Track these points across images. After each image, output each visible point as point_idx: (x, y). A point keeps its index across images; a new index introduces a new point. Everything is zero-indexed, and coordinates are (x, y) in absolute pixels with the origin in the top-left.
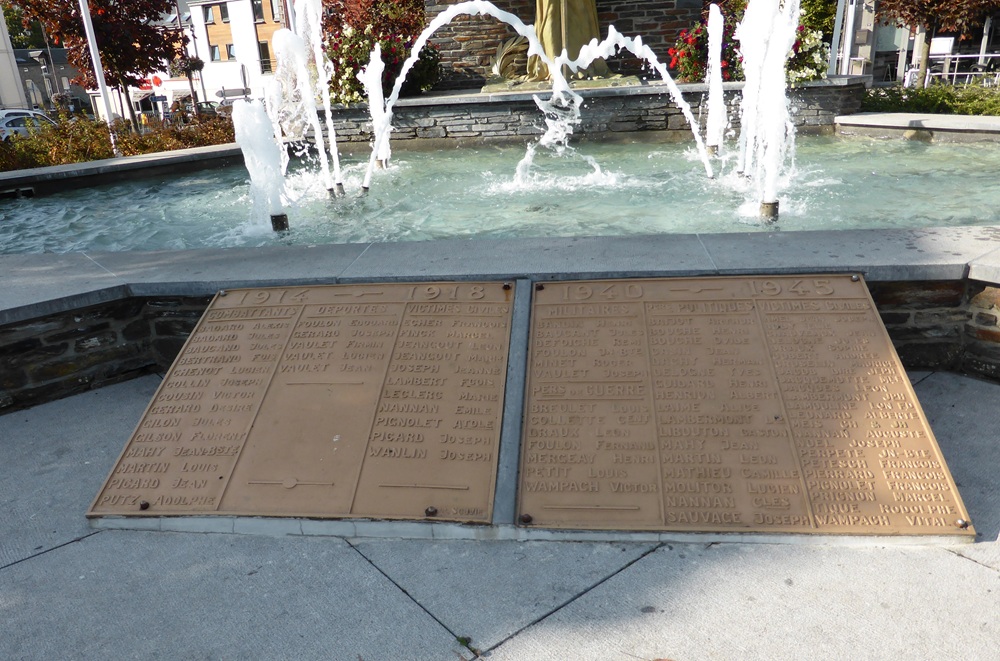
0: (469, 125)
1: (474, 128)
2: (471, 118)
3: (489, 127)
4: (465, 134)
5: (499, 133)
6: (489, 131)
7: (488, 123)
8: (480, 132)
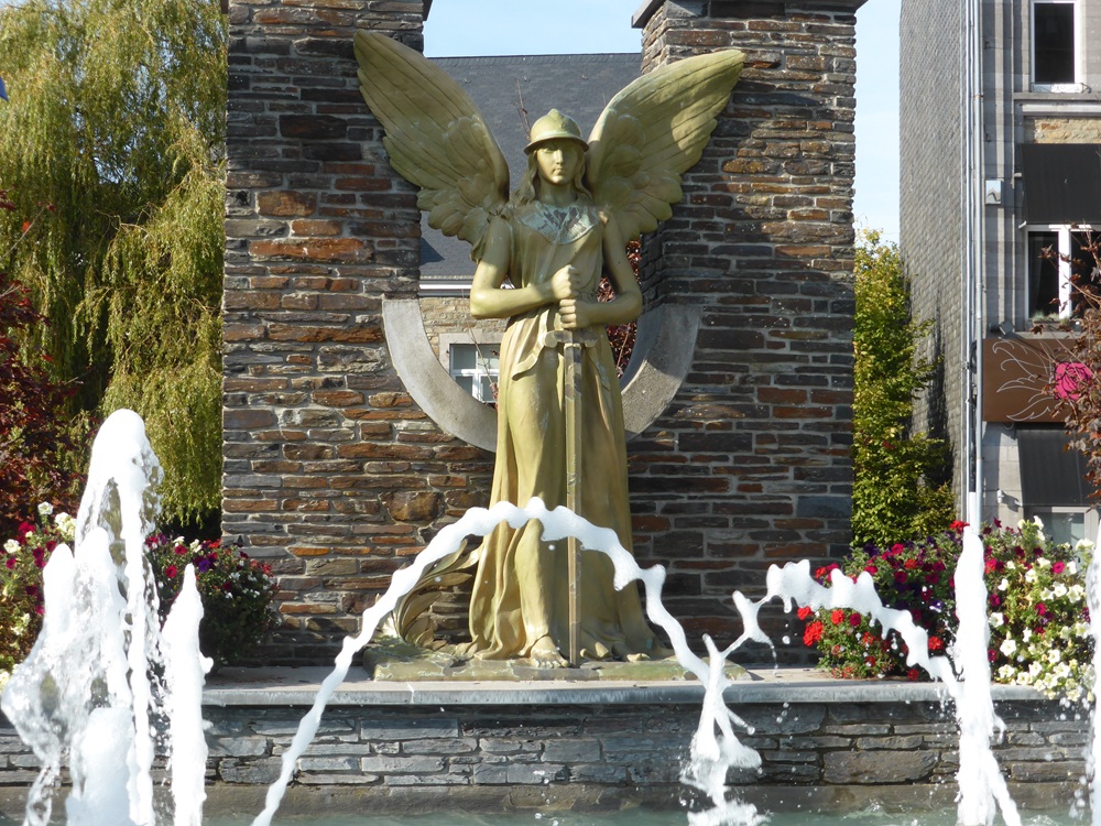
0: (354, 759)
1: (366, 764)
2: (361, 742)
3: (403, 763)
4: (342, 779)
5: (428, 779)
6: (402, 774)
7: (401, 754)
8: (380, 777)
